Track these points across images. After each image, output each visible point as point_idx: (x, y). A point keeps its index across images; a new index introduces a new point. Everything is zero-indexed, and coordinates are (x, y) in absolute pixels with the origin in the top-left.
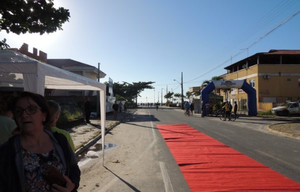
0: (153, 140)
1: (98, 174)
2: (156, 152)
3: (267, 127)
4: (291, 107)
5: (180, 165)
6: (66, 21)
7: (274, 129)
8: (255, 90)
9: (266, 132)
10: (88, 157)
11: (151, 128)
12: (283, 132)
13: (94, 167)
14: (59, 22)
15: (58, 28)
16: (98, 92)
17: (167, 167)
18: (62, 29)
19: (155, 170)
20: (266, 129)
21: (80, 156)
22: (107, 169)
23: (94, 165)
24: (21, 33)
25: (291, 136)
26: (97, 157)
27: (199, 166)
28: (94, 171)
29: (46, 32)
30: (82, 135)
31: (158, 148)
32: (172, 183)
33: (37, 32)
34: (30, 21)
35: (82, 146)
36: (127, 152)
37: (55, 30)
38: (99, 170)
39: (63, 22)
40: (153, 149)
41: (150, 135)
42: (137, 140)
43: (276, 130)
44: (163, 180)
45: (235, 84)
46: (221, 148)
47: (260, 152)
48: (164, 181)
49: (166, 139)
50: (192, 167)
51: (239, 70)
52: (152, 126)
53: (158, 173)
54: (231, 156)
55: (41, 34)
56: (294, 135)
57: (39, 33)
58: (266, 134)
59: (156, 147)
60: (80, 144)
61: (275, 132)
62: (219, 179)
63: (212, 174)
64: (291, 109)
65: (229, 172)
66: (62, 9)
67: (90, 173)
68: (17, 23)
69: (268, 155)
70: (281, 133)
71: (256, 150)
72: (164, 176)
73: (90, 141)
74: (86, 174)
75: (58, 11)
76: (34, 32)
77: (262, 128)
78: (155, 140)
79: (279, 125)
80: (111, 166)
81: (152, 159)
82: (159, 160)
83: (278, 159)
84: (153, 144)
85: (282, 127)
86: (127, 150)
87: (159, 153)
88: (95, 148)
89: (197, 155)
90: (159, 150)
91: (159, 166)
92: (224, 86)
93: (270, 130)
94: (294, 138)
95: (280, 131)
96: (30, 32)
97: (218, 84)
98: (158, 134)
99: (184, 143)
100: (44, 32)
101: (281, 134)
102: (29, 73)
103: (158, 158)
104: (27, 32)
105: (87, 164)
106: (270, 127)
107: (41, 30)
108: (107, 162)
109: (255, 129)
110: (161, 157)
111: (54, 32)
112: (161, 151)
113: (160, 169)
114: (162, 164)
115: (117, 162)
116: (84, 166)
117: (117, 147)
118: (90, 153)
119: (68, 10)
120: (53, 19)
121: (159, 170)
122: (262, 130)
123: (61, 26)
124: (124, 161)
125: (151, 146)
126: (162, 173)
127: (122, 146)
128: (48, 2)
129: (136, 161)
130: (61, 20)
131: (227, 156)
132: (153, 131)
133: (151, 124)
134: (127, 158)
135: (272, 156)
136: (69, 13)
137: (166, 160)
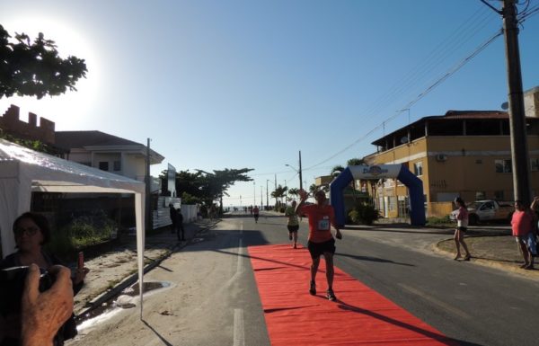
0: (234, 273)
1: (129, 333)
2: (234, 294)
3: (434, 246)
4: (481, 209)
5: (267, 311)
6: (80, 77)
7: (444, 249)
8: (420, 182)
9: (431, 253)
10: (119, 306)
11: (237, 255)
13: (125, 323)
14: (69, 79)
15: (68, 88)
17: (245, 317)
18: (76, 89)
19: (225, 321)
20: (429, 246)
21: (105, 304)
22: (146, 324)
23: (126, 318)
24: (4, 96)
26: (135, 306)
28: (125, 328)
29: (47, 95)
30: (113, 269)
31: (240, 287)
32: (246, 341)
33: (31, 94)
34: (19, 77)
35: (110, 287)
36: (186, 295)
37: (63, 90)
38: (132, 326)
39: (75, 79)
40: (231, 288)
41: (233, 265)
42: (208, 274)
43: (447, 249)
44: (233, 337)
45: (386, 171)
47: (405, 287)
48: (235, 338)
49: (256, 270)
50: (286, 313)
53: (228, 327)
55: (39, 97)
57: (35, 97)
58: (429, 258)
59: (237, 284)
60: (107, 284)
61: (444, 253)
62: (321, 330)
64: (481, 212)
66: (74, 59)
67: (118, 331)
69: (415, 292)
71: (399, 284)
72: (237, 332)
73: (125, 279)
74: (110, 334)
75: (66, 62)
76: (27, 94)
77: (426, 247)
78: (238, 273)
80: (155, 320)
81: (225, 304)
82: (236, 307)
83: (428, 298)
84: (234, 278)
86: (188, 292)
87: (238, 294)
88: (133, 290)
89: (299, 295)
90: (239, 291)
91: (233, 316)
92: (369, 175)
93: (437, 249)
96: (19, 95)
97: (356, 172)
98: (244, 265)
100: (44, 94)
103: (234, 303)
104: (15, 94)
105: (113, 318)
106: (438, 245)
107: (38, 92)
108: (150, 313)
109: (414, 250)
110: (242, 301)
111: (62, 94)
112: (244, 291)
113: (233, 320)
114: (238, 313)
115: (165, 313)
116: (109, 321)
117: (171, 287)
118: (123, 299)
119: (83, 60)
120: (58, 74)
121: (231, 321)
122: (424, 251)
123: (74, 84)
124: (177, 310)
125: (229, 283)
126: (235, 325)
127: (180, 285)
128: (47, 48)
129: (197, 309)
130: (71, 76)
131: (347, 294)
132: (239, 258)
133: (238, 246)
134: (184, 304)
135: (420, 294)
136: (85, 65)
137: (247, 306)
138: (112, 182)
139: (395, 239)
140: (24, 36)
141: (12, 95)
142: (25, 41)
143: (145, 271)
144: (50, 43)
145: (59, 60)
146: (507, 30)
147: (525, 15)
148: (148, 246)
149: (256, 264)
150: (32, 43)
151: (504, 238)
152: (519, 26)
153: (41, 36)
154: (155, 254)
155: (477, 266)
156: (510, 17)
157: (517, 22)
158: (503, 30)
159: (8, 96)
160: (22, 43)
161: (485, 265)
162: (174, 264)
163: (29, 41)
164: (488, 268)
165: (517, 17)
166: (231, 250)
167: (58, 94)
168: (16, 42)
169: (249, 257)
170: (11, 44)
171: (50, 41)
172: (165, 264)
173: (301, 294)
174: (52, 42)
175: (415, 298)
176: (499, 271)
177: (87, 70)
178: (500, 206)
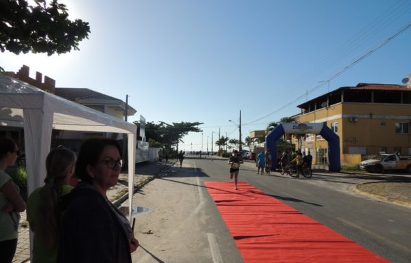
0: (198, 203)
2: (203, 219)
3: (354, 187)
4: (385, 161)
5: (236, 238)
6: (84, 38)
7: (363, 191)
8: (338, 137)
9: (353, 194)
11: (197, 186)
12: (375, 194)
14: (75, 39)
15: (72, 48)
16: (125, 136)
17: (217, 240)
18: (79, 50)
19: (202, 244)
20: (352, 189)
24: (22, 53)
25: (385, 200)
27: (261, 240)
29: (56, 52)
31: (206, 214)
33: (44, 51)
34: (35, 37)
36: (163, 219)
37: (69, 49)
39: (80, 39)
40: (199, 215)
41: (196, 196)
42: (177, 202)
43: (366, 191)
44: (211, 258)
45: (311, 128)
46: (292, 215)
47: (344, 221)
48: (214, 260)
49: (217, 202)
50: (253, 240)
51: (317, 109)
52: (198, 184)
53: (206, 249)
54: (304, 226)
55: (50, 54)
56: (389, 199)
57: (46, 53)
58: (352, 197)
59: (204, 212)
61: (365, 194)
63: (279, 250)
64: (385, 163)
65: (302, 249)
66: (79, 22)
68: (16, 39)
69: (354, 225)
70: (372, 195)
72: (213, 252)
75: (73, 24)
76: (39, 52)
77: (348, 189)
78: (202, 203)
79: (369, 185)
80: (141, 239)
81: (198, 229)
82: (208, 231)
83: (367, 231)
84: (199, 208)
85: (373, 188)
86: (164, 216)
87: (206, 220)
90: (207, 217)
91: (207, 238)
92: (298, 131)
93: (358, 191)
94: (390, 202)
95: (371, 192)
96: (33, 52)
97: (288, 128)
98: (206, 195)
99: (242, 208)
100: (53, 53)
101: (373, 197)
102: (31, 109)
103: (205, 228)
104: (30, 52)
106: (358, 188)
107: (49, 49)
109: (338, 190)
110: (210, 227)
111: (68, 52)
112: (210, 218)
113: (208, 243)
114: (210, 237)
115: (149, 233)
117: (149, 211)
119: (88, 23)
120: (66, 34)
121: (207, 245)
122: (347, 192)
123: (77, 44)
124: (159, 232)
125: (196, 211)
126: (211, 248)
128: (60, 11)
129: (175, 232)
130: (77, 37)
132: (199, 189)
134: (163, 227)
135: (360, 228)
136: (89, 28)
137: (217, 231)
141: (27, 52)
142: (42, 5)
144: (62, 6)
145: (68, 22)
150: (48, 6)
155: (395, 206)
159: (25, 53)
160: (40, 6)
161: (402, 205)
163: (45, 4)
164: (406, 208)
167: (65, 53)
168: (35, 5)
170: (31, 7)
171: (62, 5)
173: (260, 224)
174: (64, 6)
175: (356, 230)
177: (90, 32)
178: (401, 159)
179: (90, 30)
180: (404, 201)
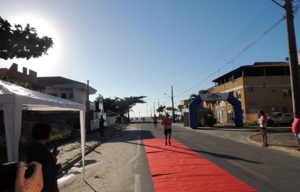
0: (135, 154)
1: (77, 188)
2: (135, 167)
3: (248, 138)
4: (275, 117)
5: (153, 176)
6: (49, 47)
7: (253, 140)
8: (240, 103)
9: (246, 142)
10: (72, 173)
11: (137, 144)
13: (75, 182)
14: (44, 48)
15: (43, 53)
17: (141, 179)
18: (48, 54)
19: (130, 181)
22: (86, 183)
23: (75, 180)
24: (9, 59)
26: (80, 173)
27: (170, 176)
28: (75, 185)
29: (32, 57)
30: (69, 153)
31: (138, 162)
33: (23, 57)
35: (67, 163)
36: (108, 167)
37: (41, 55)
38: (79, 184)
39: (47, 48)
40: (133, 163)
41: (135, 150)
42: (121, 155)
44: (134, 190)
45: (221, 97)
46: (196, 159)
47: (231, 161)
49: (148, 153)
50: (164, 177)
51: (226, 82)
52: (139, 143)
53: (132, 185)
54: (202, 166)
55: (28, 58)
57: (26, 58)
58: (245, 145)
59: (137, 161)
60: (65, 161)
61: (254, 142)
62: (184, 186)
64: (275, 119)
66: (46, 38)
67: (71, 187)
68: (5, 50)
70: (259, 143)
71: (228, 160)
72: (137, 187)
73: (75, 158)
74: (66, 189)
75: (42, 40)
76: (21, 57)
77: (244, 139)
78: (138, 154)
80: (91, 181)
81: (130, 172)
82: (136, 173)
83: (245, 168)
84: (135, 157)
86: (110, 165)
88: (79, 164)
89: (171, 167)
90: (138, 164)
91: (135, 179)
92: (211, 99)
93: (250, 140)
95: (258, 141)
96: (17, 58)
97: (204, 97)
98: (141, 150)
100: (30, 57)
102: (8, 103)
103: (135, 171)
104: (15, 58)
105: (69, 180)
106: (250, 138)
107: (27, 55)
108: (88, 177)
109: (237, 140)
110: (139, 170)
111: (40, 57)
112: (140, 165)
114: (137, 177)
115: (97, 177)
116: (66, 181)
118: (74, 169)
119: (51, 38)
120: (37, 46)
121: (133, 182)
122: (242, 141)
123: (46, 51)
124: (104, 175)
125: (132, 160)
126: (136, 184)
127: (106, 161)
128: (32, 32)
129: (115, 175)
131: (198, 166)
132: (139, 146)
133: (138, 139)
134: (107, 172)
135: (240, 165)
136: (52, 41)
137: (143, 173)
138: (66, 104)
139: (226, 135)
140: (19, 26)
141: (13, 58)
142: (20, 29)
143: (86, 154)
145: (38, 38)
146: (287, 17)
147: (297, 8)
148: (87, 140)
149: (147, 149)
150: (23, 29)
151: (288, 134)
152: (294, 14)
153: (28, 25)
154: (91, 144)
155: (273, 150)
156: (289, 9)
157: (293, 12)
158: (285, 17)
159: (11, 58)
160: (18, 29)
161: (277, 149)
162: (102, 149)
163: (22, 28)
164: (279, 151)
165: (293, 9)
166: (134, 142)
167: (38, 57)
168: (15, 29)
169: (144, 145)
170: (12, 30)
171: (33, 28)
172: (97, 149)
173: (173, 166)
174: (34, 29)
175: (237, 167)
176: (285, 152)
177: (53, 44)
178: (285, 115)
179: (53, 42)
180: (279, 146)
